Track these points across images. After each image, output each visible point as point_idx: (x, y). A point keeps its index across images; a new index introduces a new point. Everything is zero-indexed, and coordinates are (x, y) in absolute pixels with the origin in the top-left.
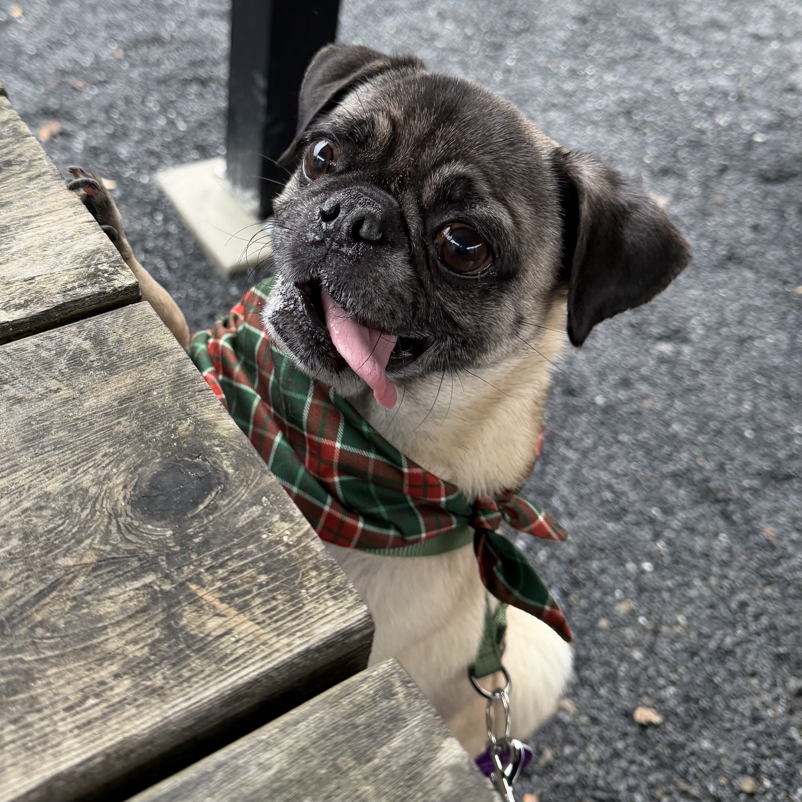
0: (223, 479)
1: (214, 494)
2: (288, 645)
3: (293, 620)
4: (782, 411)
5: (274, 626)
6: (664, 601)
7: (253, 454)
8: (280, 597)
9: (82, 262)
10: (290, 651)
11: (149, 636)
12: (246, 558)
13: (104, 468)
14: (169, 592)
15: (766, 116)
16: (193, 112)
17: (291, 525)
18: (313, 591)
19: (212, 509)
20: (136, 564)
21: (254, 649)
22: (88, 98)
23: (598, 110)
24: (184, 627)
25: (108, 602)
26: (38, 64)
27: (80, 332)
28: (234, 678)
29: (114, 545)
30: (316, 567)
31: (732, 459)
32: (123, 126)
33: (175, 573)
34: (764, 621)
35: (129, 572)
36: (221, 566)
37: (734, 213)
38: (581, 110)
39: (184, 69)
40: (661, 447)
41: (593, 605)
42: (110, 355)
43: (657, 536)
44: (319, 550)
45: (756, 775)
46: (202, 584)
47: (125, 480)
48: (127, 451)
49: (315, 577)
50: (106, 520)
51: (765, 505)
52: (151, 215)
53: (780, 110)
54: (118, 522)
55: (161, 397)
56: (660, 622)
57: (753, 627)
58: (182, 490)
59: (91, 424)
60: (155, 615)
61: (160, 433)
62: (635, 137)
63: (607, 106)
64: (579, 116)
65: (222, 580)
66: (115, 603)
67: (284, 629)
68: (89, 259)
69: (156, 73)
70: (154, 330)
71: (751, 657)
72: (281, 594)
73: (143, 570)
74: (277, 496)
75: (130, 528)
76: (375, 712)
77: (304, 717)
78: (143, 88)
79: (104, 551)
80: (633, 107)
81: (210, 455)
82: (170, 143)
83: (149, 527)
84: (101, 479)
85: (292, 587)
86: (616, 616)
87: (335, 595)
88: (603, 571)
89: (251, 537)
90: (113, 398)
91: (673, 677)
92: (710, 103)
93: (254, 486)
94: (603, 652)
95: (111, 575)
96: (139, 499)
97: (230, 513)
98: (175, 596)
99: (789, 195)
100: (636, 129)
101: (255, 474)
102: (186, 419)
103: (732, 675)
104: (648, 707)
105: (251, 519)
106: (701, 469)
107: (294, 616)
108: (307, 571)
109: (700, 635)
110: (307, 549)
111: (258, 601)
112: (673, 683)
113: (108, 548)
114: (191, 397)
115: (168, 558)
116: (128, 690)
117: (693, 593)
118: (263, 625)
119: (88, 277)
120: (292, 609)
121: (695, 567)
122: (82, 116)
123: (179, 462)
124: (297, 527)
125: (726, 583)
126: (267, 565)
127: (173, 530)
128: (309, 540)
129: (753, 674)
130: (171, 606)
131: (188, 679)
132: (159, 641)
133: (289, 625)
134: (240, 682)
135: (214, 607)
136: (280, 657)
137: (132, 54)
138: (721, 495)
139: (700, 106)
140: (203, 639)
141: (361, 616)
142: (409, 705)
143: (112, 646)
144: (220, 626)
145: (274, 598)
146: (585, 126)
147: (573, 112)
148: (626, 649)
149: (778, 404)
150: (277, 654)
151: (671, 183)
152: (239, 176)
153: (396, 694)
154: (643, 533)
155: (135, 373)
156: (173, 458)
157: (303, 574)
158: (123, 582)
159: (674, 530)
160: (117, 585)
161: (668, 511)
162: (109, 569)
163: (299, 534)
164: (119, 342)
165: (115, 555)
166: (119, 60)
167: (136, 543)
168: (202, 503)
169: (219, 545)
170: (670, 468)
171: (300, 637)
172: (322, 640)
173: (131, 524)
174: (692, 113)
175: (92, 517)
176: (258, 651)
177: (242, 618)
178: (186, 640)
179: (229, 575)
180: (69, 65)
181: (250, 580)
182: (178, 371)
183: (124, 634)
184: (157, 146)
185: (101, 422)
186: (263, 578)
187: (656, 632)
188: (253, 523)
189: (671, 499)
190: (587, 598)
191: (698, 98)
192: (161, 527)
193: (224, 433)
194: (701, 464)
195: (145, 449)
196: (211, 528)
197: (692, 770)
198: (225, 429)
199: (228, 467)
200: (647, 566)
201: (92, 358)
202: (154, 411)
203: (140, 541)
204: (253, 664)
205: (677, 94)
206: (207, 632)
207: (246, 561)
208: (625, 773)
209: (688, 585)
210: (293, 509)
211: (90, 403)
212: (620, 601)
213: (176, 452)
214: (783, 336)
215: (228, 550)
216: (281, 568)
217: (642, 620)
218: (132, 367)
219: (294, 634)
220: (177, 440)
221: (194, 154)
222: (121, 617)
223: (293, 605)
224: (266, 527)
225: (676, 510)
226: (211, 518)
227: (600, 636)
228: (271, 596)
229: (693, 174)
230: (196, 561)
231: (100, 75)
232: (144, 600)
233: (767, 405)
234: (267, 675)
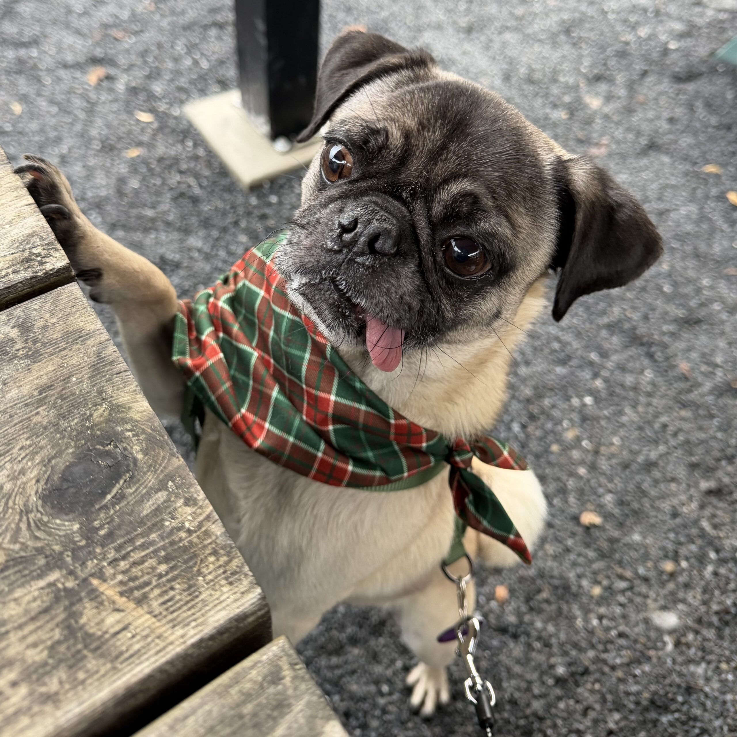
0: (132, 465)
1: (122, 482)
2: (182, 636)
3: (189, 609)
4: (693, 268)
5: (170, 617)
6: (602, 426)
7: (163, 436)
8: (177, 586)
9: (18, 247)
10: (184, 642)
11: (50, 638)
12: (148, 548)
13: (20, 461)
14: (72, 589)
15: (678, 27)
16: (214, 53)
17: (194, 510)
18: (210, 577)
19: (120, 497)
20: (41, 561)
21: (149, 644)
22: (127, 46)
23: (544, 30)
24: (84, 625)
25: (12, 605)
26: (85, 21)
27: (9, 320)
28: (128, 676)
29: (23, 544)
30: (215, 553)
31: (654, 310)
32: (157, 68)
33: (80, 568)
34: (681, 437)
35: (35, 570)
36: (124, 558)
37: (655, 109)
38: (530, 31)
39: (205, 16)
40: (597, 304)
41: (547, 433)
42: (35, 342)
43: (596, 375)
44: (219, 533)
45: (676, 558)
46: (103, 578)
47: (39, 474)
48: (43, 443)
49: (213, 563)
50: (17, 517)
51: (681, 345)
52: (182, 142)
53: (690, 21)
54: (28, 519)
55: (80, 382)
56: (600, 444)
57: (673, 442)
58: (91, 481)
59: (11, 416)
60: (56, 615)
61: (76, 421)
62: (573, 51)
63: (551, 26)
64: (528, 35)
65: (123, 572)
66: (19, 604)
67: (179, 619)
68: (24, 243)
69: (182, 20)
70: (79, 313)
71: (670, 467)
72: (179, 584)
73: (48, 568)
74: (183, 479)
75: (40, 525)
76: (262, 700)
77: (194, 711)
78: (172, 35)
79: (13, 550)
80: (571, 26)
81: (122, 441)
82: (196, 80)
83: (58, 521)
84: (16, 474)
85: (189, 575)
86: (564, 441)
87: (230, 580)
88: (554, 406)
89: (155, 525)
90: (34, 387)
91: (610, 486)
92: (633, 18)
93: (162, 471)
94: (555, 471)
95: (18, 575)
96: (50, 492)
97: (136, 502)
98: (78, 593)
99: (697, 92)
100: (574, 44)
101: (164, 458)
102: (101, 405)
103: (656, 482)
104: (591, 511)
105: (155, 506)
106: (629, 319)
107: (189, 605)
108: (206, 557)
109: (631, 451)
110: (207, 534)
111: (157, 592)
112: (610, 491)
113: (17, 547)
114: (109, 380)
115: (73, 553)
116: (24, 699)
117: (624, 419)
118: (160, 617)
119: (22, 262)
120: (189, 598)
121: (625, 398)
122: (122, 61)
123: (91, 451)
124: (199, 511)
125: (651, 410)
126: (168, 554)
127: (81, 524)
128: (210, 524)
129: (673, 480)
130: (72, 604)
131: (83, 682)
132: (59, 643)
133: (185, 615)
134: (134, 680)
135: (114, 602)
136: (173, 649)
137: (162, 6)
138: (645, 340)
139: (625, 21)
140: (101, 637)
141: (255, 600)
142: (296, 689)
143: (11, 652)
144: (118, 622)
145: (172, 588)
146: (533, 44)
147: (523, 33)
148: (573, 467)
149: (691, 263)
150: (171, 647)
151: (603, 87)
152: (252, 106)
153: (283, 678)
154: (584, 374)
155: (57, 359)
156: (86, 447)
157: (202, 560)
158: (28, 582)
159: (609, 370)
160: (22, 585)
161: (604, 354)
162: (16, 569)
163: (201, 518)
164: (45, 328)
165: (23, 554)
166: (152, 12)
167: (45, 539)
168: (109, 493)
169: (123, 536)
170: (605, 320)
171: (194, 628)
172: (215, 628)
173: (40, 520)
174: (619, 28)
175: (4, 515)
176: (153, 645)
177: (140, 611)
178: (84, 639)
179: (131, 567)
180: (110, 19)
181: (150, 570)
182: (98, 354)
183: (24, 638)
184: (185, 83)
185: (21, 414)
186: (163, 568)
187: (597, 452)
188: (157, 511)
189: (606, 345)
190: (542, 427)
191: (623, 15)
192: (69, 521)
193: (137, 417)
194: (629, 315)
195: (60, 439)
196: (117, 520)
197: (626, 557)
198: (138, 412)
199: (137, 452)
200: (588, 400)
201: (18, 347)
202: (72, 398)
203: (48, 538)
204: (147, 659)
205: (607, 13)
206: (104, 629)
207: (147, 551)
208: (574, 564)
209: (621, 413)
210: (197, 492)
211: (13, 394)
212: (567, 429)
213: (89, 440)
214: (693, 208)
215: (131, 541)
216: (181, 556)
217: (585, 443)
218: (55, 353)
219: (188, 624)
220: (91, 428)
221: (215, 88)
222: (23, 620)
223: (190, 595)
224: (170, 513)
225: (610, 353)
226: (118, 507)
227: (553, 458)
228: (169, 586)
229: (620, 78)
230: (100, 554)
231: (136, 25)
232: (47, 599)
233: (682, 264)
234: (161, 670)
